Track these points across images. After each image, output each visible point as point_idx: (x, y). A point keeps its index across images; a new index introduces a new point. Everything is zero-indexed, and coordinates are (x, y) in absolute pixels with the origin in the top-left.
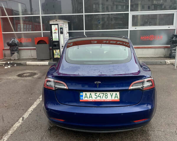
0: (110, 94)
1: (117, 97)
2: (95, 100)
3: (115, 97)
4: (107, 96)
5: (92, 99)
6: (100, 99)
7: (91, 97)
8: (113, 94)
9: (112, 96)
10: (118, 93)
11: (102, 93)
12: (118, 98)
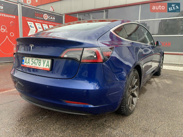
0: (43, 60)
1: (48, 65)
2: (31, 66)
3: (47, 65)
4: (40, 63)
5: (29, 65)
6: (35, 66)
7: (29, 63)
8: (45, 61)
9: (44, 63)
10: (50, 61)
11: (37, 60)
12: (49, 67)
